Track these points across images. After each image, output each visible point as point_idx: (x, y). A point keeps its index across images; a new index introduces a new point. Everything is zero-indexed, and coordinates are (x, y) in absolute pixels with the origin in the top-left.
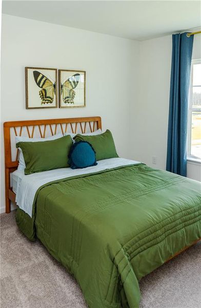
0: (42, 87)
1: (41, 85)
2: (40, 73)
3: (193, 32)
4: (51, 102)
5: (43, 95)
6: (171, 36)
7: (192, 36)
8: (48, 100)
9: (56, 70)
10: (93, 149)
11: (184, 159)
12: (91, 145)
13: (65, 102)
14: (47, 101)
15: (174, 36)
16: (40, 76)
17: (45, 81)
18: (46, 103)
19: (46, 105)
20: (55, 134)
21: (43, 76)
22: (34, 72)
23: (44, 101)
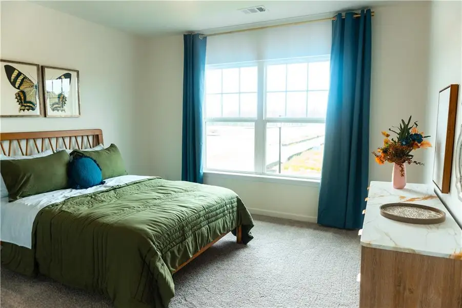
0: (18, 88)
1: (17, 85)
2: (15, 69)
3: (206, 33)
4: (33, 109)
5: (21, 99)
6: (183, 36)
7: (205, 38)
8: (29, 106)
9: (37, 65)
10: (98, 165)
11: (201, 172)
12: (95, 161)
13: (53, 110)
14: (27, 108)
15: (185, 36)
16: (15, 73)
17: (23, 80)
18: (26, 110)
19: (26, 113)
20: (42, 151)
21: (20, 74)
22: (6, 66)
23: (23, 108)
